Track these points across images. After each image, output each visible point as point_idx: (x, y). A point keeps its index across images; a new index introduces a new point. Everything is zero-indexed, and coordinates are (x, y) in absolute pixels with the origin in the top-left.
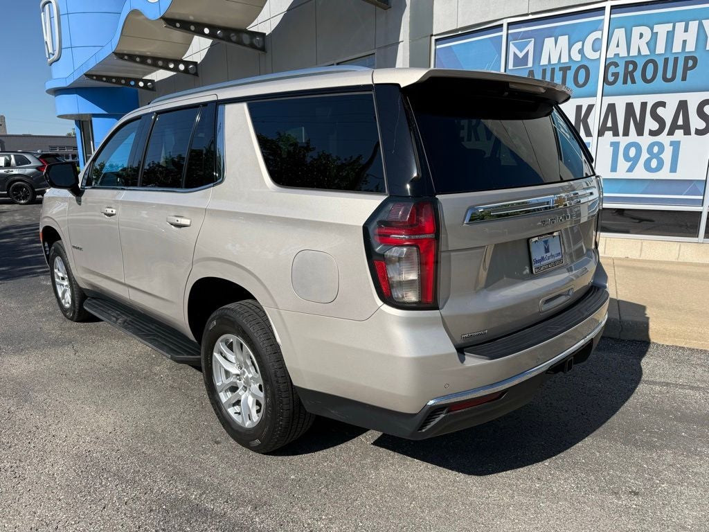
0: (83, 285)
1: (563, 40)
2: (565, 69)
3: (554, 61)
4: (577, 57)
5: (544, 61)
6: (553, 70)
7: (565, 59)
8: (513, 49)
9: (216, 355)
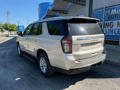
0: (22, 51)
1: (115, 10)
2: (115, 15)
3: (113, 13)
4: (118, 13)
5: (112, 14)
6: (113, 15)
7: (115, 13)
8: (106, 12)
9: (40, 61)
